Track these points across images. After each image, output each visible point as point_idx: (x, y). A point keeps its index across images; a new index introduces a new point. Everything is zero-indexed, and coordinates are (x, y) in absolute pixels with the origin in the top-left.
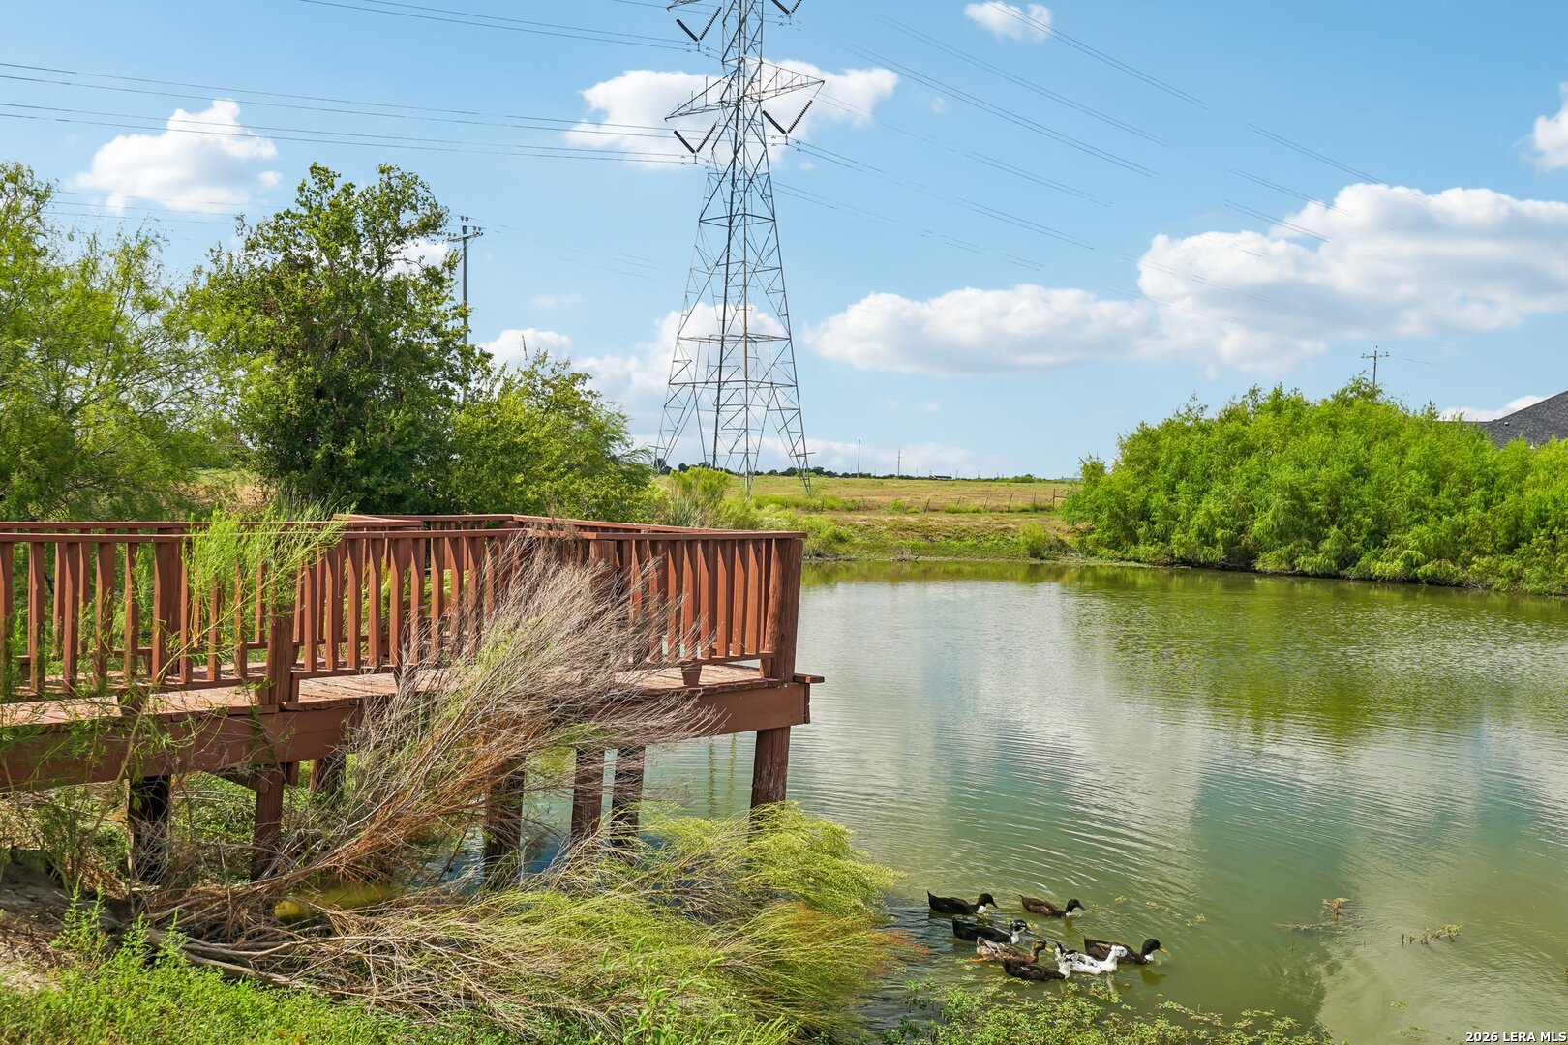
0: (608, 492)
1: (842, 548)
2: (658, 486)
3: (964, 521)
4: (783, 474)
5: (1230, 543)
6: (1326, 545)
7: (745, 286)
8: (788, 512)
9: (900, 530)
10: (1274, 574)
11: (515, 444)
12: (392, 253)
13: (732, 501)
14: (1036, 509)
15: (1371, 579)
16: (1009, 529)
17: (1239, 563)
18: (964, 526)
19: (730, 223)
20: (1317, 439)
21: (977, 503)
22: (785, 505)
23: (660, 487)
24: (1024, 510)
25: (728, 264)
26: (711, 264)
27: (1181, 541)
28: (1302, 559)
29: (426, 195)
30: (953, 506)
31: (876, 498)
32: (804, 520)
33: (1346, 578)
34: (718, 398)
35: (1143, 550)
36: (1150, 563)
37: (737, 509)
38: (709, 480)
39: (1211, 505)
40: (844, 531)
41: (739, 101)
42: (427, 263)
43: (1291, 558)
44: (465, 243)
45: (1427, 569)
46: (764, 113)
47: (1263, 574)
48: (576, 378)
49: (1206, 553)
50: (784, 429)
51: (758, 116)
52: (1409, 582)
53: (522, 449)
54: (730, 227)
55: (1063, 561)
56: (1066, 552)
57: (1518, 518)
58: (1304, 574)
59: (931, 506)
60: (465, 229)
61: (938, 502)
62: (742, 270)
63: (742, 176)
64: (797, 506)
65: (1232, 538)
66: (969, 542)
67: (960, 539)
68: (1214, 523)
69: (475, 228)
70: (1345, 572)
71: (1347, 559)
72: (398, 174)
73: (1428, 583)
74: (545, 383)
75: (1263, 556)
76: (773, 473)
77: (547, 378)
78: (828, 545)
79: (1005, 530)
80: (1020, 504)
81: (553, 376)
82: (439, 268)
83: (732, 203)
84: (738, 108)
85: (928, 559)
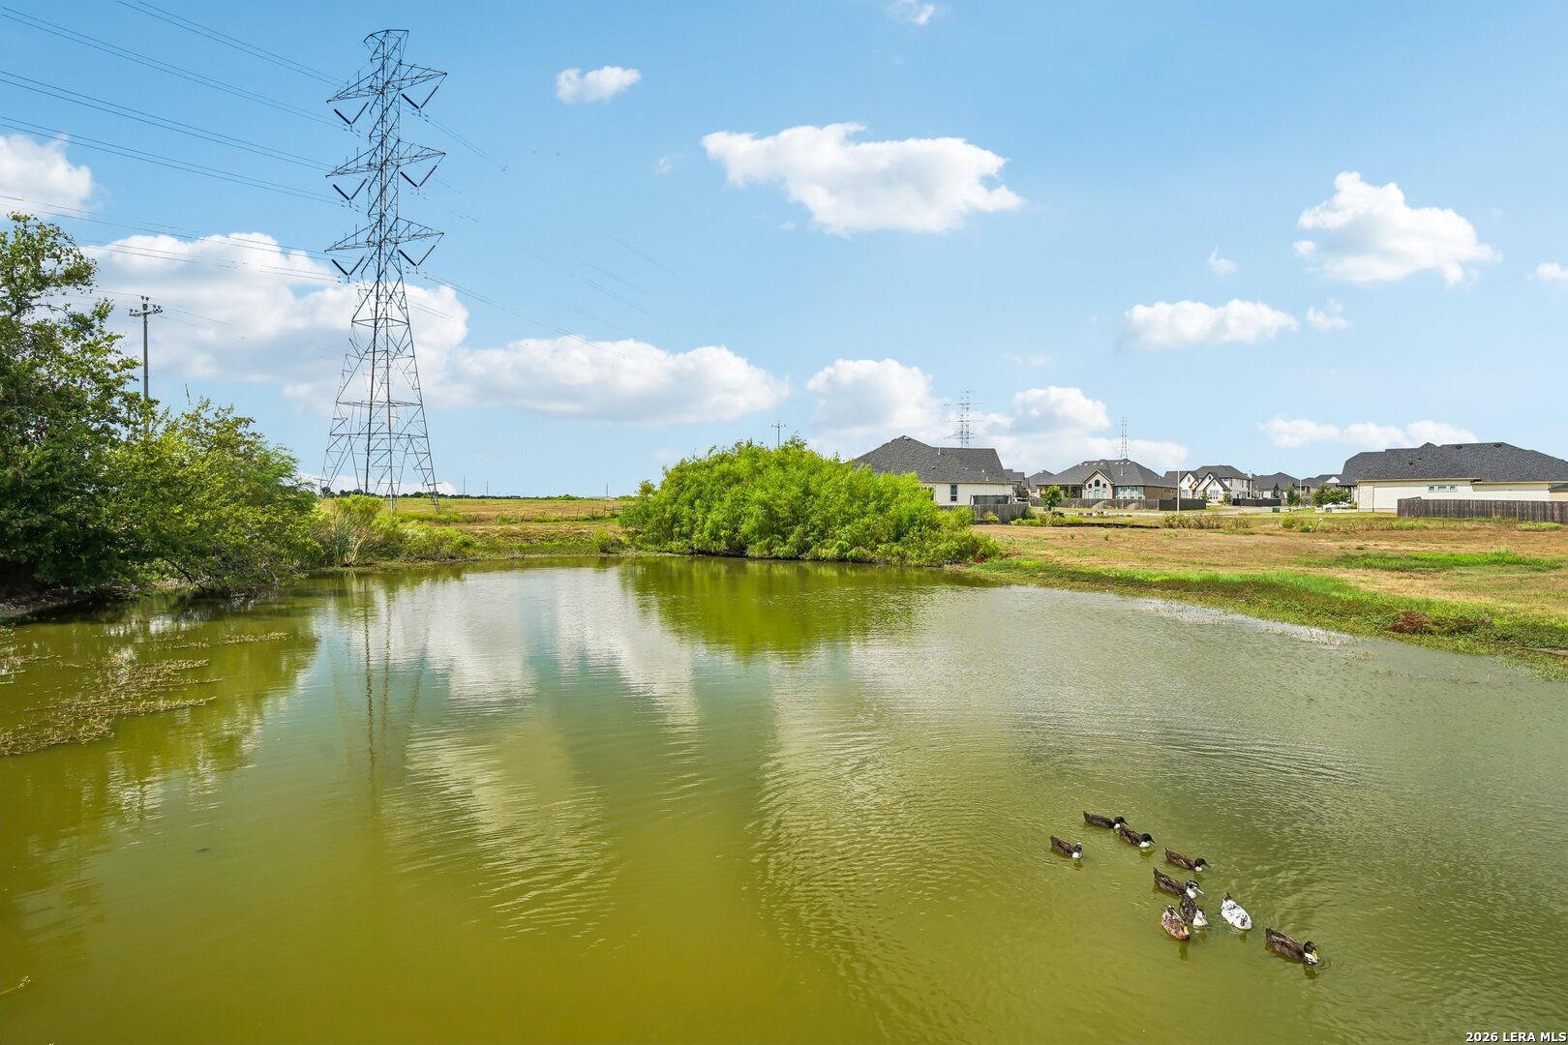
0: (271, 519)
1: (471, 551)
2: (322, 510)
3: (551, 528)
4: (412, 496)
5: (730, 539)
6: (791, 539)
7: (388, 368)
8: (426, 525)
9: (508, 536)
10: (761, 558)
11: (175, 478)
12: (31, 298)
13: (383, 519)
14: (594, 518)
15: (818, 560)
16: (584, 533)
17: (737, 552)
18: (552, 531)
19: (376, 324)
20: (775, 474)
21: (554, 515)
22: (421, 520)
23: (323, 510)
24: (586, 519)
25: (374, 352)
26: (362, 352)
27: (698, 539)
28: (777, 548)
29: (69, 246)
30: (541, 518)
31: (485, 513)
32: (438, 531)
33: (803, 560)
34: (369, 445)
35: (674, 544)
36: (679, 553)
37: (386, 525)
38: (362, 506)
39: (715, 516)
40: (469, 538)
41: (381, 242)
42: (74, 309)
43: (769, 548)
44: (145, 317)
45: (853, 552)
46: (400, 251)
47: (753, 559)
48: (238, 421)
49: (714, 546)
50: (419, 467)
51: (395, 253)
52: (841, 560)
53: (182, 482)
54: (375, 327)
55: (623, 554)
56: (623, 548)
57: (900, 520)
58: (777, 558)
59: (526, 518)
60: (145, 307)
61: (529, 515)
62: (385, 357)
63: (384, 293)
64: (430, 519)
65: (730, 536)
66: (557, 543)
67: (550, 541)
68: (717, 526)
69: (154, 306)
70: (803, 556)
71: (805, 548)
72: (37, 223)
73: (852, 561)
74: (208, 425)
75: (750, 547)
76: (405, 496)
77: (211, 421)
78: (458, 549)
79: (580, 533)
80: (584, 515)
81: (216, 419)
82: (88, 316)
83: (376, 311)
84: (380, 247)
85: (531, 556)
